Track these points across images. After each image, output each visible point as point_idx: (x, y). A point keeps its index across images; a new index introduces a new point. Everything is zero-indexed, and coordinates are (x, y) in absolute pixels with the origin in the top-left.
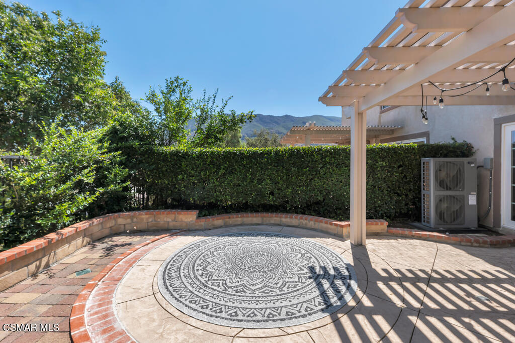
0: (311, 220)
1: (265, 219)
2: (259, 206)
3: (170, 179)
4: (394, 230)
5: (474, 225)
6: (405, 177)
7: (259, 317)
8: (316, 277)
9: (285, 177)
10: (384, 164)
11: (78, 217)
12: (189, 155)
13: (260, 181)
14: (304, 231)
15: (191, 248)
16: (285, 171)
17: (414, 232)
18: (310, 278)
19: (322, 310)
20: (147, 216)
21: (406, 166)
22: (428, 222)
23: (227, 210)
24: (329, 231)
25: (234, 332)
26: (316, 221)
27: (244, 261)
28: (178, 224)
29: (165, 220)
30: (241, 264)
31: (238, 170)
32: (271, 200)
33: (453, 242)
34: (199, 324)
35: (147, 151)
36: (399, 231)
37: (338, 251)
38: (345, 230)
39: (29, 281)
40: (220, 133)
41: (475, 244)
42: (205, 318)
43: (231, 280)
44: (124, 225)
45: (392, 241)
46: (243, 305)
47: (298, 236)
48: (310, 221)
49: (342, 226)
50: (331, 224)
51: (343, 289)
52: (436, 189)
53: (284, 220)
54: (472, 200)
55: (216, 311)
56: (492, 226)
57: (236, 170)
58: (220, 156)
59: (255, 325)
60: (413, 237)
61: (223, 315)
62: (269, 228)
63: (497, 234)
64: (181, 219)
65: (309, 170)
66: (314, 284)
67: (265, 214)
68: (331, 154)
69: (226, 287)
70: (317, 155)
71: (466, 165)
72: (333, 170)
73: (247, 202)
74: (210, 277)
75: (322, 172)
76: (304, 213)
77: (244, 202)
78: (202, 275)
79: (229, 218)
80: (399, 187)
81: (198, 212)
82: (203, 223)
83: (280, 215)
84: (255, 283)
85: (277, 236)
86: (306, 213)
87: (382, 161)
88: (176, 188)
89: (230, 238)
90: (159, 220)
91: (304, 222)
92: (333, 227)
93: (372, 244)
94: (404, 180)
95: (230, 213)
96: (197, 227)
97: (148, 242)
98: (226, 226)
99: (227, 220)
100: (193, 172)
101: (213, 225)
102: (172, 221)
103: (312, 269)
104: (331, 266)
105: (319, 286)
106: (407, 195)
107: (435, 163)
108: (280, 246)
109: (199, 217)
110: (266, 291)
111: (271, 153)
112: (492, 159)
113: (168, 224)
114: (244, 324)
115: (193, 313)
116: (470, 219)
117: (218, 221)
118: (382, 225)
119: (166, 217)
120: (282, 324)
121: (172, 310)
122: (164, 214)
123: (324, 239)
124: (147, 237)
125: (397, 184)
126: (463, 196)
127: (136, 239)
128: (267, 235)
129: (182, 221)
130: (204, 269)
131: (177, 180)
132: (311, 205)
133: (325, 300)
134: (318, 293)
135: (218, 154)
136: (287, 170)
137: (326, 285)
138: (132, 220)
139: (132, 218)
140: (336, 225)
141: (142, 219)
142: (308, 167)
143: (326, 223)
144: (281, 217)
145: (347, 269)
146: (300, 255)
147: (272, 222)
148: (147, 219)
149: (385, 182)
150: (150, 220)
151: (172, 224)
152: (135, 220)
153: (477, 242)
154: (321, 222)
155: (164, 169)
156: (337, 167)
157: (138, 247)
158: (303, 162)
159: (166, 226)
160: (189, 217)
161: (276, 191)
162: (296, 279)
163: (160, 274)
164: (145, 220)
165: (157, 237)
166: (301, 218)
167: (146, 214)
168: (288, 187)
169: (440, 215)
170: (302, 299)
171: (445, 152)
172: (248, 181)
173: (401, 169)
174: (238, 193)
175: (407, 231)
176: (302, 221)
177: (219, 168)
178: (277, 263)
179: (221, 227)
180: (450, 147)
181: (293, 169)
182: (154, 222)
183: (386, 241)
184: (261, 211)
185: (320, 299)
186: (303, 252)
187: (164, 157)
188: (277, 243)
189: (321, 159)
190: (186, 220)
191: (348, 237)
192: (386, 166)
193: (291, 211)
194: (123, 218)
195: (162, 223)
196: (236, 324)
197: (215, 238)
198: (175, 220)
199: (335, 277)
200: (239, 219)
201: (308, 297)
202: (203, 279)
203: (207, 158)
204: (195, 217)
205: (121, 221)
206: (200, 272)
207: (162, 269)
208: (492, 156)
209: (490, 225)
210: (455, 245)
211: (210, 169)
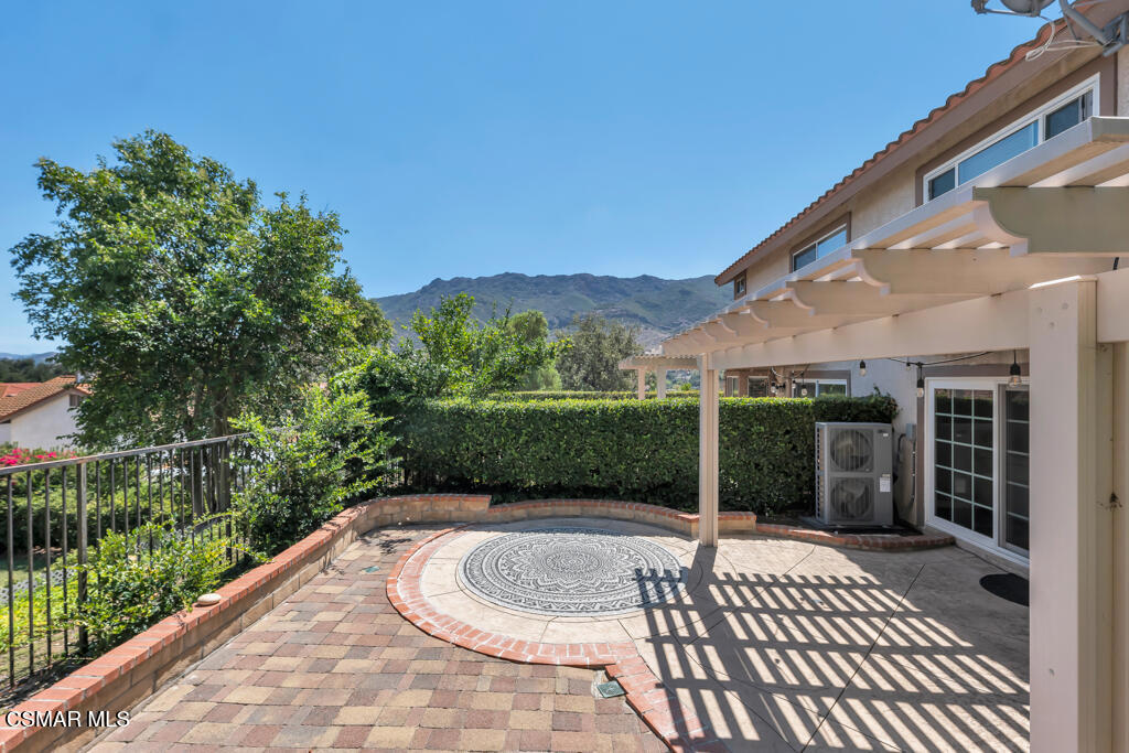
0: (652, 511)
1: (585, 508)
2: (578, 489)
3: (449, 448)
4: (765, 527)
5: (888, 521)
6: (794, 448)
7: (573, 609)
8: (640, 578)
9: (615, 447)
10: (762, 428)
11: (350, 503)
12: (476, 415)
13: (579, 453)
14: (640, 527)
15: (488, 546)
16: (615, 438)
17: (791, 530)
18: (633, 579)
19: (638, 606)
20: (421, 503)
21: (795, 432)
23: (529, 494)
24: (674, 527)
25: (550, 618)
26: (659, 512)
27: (557, 561)
28: (463, 515)
29: (446, 508)
30: (553, 563)
31: (547, 436)
32: (594, 481)
33: (837, 544)
34: (515, 613)
35: (416, 407)
36: (772, 528)
37: (677, 553)
38: (694, 526)
39: (322, 576)
40: (518, 372)
41: (865, 547)
42: (521, 609)
43: (543, 580)
44: (392, 515)
45: (759, 542)
46: (557, 600)
47: (630, 534)
48: (648, 512)
49: (690, 521)
50: (677, 517)
51: (667, 590)
52: (831, 469)
53: (613, 510)
54: (885, 485)
55: (532, 604)
56: (915, 523)
57: (543, 437)
59: (569, 614)
60: (789, 537)
61: (538, 607)
62: (592, 521)
63: (920, 533)
64: (468, 507)
65: (652, 438)
66: (636, 585)
67: (586, 501)
68: (684, 413)
69: (538, 586)
70: (663, 415)
71: (875, 434)
72: (687, 437)
73: (560, 483)
74: (519, 576)
75: (670, 441)
76: (644, 501)
77: (555, 482)
78: (509, 574)
79: (535, 507)
80: (787, 464)
81: (491, 497)
82: (498, 514)
83: (607, 503)
84: (571, 583)
85: (601, 533)
86: (649, 500)
87: (760, 425)
88: (456, 461)
89: (538, 535)
90: (437, 509)
91: (641, 514)
92: (679, 521)
93: (728, 545)
94: (793, 452)
95: (534, 498)
96: (491, 520)
97: (430, 538)
98: (530, 518)
99: (532, 509)
100: (481, 439)
101: (512, 516)
102: (456, 510)
103: (638, 571)
104: (662, 570)
105: (642, 587)
106: (799, 476)
107: (831, 432)
108: (603, 545)
109: (494, 503)
110: (582, 590)
111: (595, 412)
112: (914, 426)
113: (450, 514)
114: (558, 614)
115: (506, 605)
116: (882, 512)
117: (518, 510)
118: (748, 520)
119: (448, 504)
120: (596, 614)
121: (486, 603)
122: (444, 500)
123: (665, 538)
124: (427, 532)
125: (783, 459)
126: (872, 480)
127: (412, 534)
128: (587, 532)
129: (469, 510)
130: (510, 568)
131: (457, 450)
132: (656, 488)
133: (643, 598)
134: (638, 592)
135: (519, 413)
136: (618, 437)
137: (650, 586)
138: (401, 507)
139: (401, 505)
140: (683, 519)
141: (414, 507)
142: (649, 432)
143: (670, 516)
144: (609, 507)
145: (680, 572)
146: (627, 557)
147: (596, 513)
148: (423, 506)
149: (764, 456)
150: (425, 508)
151: (455, 515)
152: (405, 508)
154: (665, 513)
156: (692, 434)
157: (420, 543)
158: (643, 425)
159: (447, 516)
160: (479, 505)
161: (602, 468)
162: (617, 580)
163: (461, 572)
164: (418, 508)
165: (440, 532)
166: (637, 509)
167: (421, 500)
168: (620, 462)
169: (841, 508)
170: (619, 597)
171: (855, 412)
172: (562, 452)
173: (787, 436)
174: (547, 470)
175: (782, 529)
176: (639, 512)
177: (520, 434)
178: (597, 563)
179: (523, 519)
180: (861, 404)
181: (627, 435)
182: (430, 512)
183: (751, 541)
184: (581, 497)
185: (639, 598)
186: (632, 553)
187: (441, 416)
188: (599, 542)
189: (669, 421)
190: (475, 509)
191: (697, 536)
192: (765, 433)
193: (625, 497)
194: (391, 505)
195: (442, 512)
196: (550, 613)
197: (517, 534)
198: (459, 509)
199: (662, 579)
200: (549, 508)
201: (626, 596)
202: (511, 578)
203: (502, 418)
204: (487, 505)
205: (387, 509)
206: (506, 572)
207: (461, 568)
208: (915, 421)
209: (914, 521)
210: (839, 548)
211: (507, 435)
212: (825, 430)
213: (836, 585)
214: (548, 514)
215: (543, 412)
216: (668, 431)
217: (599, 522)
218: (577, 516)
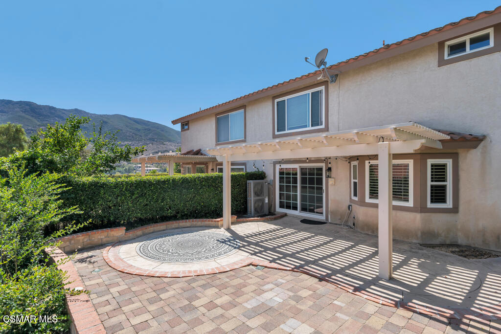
0: (200, 221)
1: (168, 226)
4: (239, 220)
5: (268, 213)
7: (216, 255)
13: (162, 201)
14: (196, 229)
15: (143, 248)
17: (248, 219)
18: (220, 243)
19: (234, 249)
20: (83, 237)
21: (240, 185)
22: (251, 214)
24: (212, 225)
25: (213, 260)
26: (203, 221)
28: (109, 239)
29: (99, 237)
32: (170, 213)
33: (262, 220)
36: (241, 220)
43: (189, 252)
47: (197, 231)
49: (218, 221)
50: (212, 221)
52: (254, 197)
54: (267, 201)
55: (199, 259)
58: (133, 185)
60: (247, 222)
63: (275, 215)
64: (113, 234)
65: (193, 191)
67: (168, 223)
70: (198, 181)
71: (264, 184)
74: (177, 253)
75: (200, 191)
81: (125, 228)
82: (131, 235)
90: (93, 239)
91: (194, 223)
92: (213, 223)
93: (234, 227)
96: (127, 239)
98: (144, 235)
100: (110, 198)
102: (105, 237)
103: (218, 241)
104: (225, 238)
105: (226, 244)
107: (254, 183)
108: (192, 237)
109: (127, 230)
111: (169, 180)
112: (272, 181)
113: (102, 240)
116: (266, 210)
117: (139, 231)
118: (234, 218)
119: (100, 235)
120: (225, 255)
121: (180, 264)
122: (98, 233)
126: (263, 199)
128: (178, 234)
129: (113, 236)
133: (232, 247)
134: (228, 246)
136: (180, 191)
138: (70, 242)
140: (215, 221)
142: (193, 188)
143: (208, 221)
145: (231, 237)
146: (207, 238)
147: (173, 227)
148: (83, 239)
150: (85, 240)
151: (105, 240)
152: (73, 242)
153: (270, 219)
154: (206, 221)
155: (83, 198)
159: (100, 242)
160: (119, 232)
162: (216, 245)
164: (81, 240)
167: (82, 236)
168: (181, 203)
169: (256, 209)
171: (255, 177)
174: (146, 210)
175: (244, 219)
177: (133, 194)
179: (141, 236)
181: (184, 191)
182: (89, 241)
184: (160, 222)
189: (200, 183)
190: (117, 235)
191: (222, 226)
195: (96, 240)
198: (107, 236)
199: (229, 241)
200: (152, 229)
203: (123, 185)
204: (124, 231)
208: (273, 179)
209: (273, 211)
210: (264, 221)
211: (125, 195)
212: (251, 183)
213: (274, 231)
214: (151, 231)
215: (145, 182)
216: (200, 187)
217: (176, 230)
218: (164, 230)
